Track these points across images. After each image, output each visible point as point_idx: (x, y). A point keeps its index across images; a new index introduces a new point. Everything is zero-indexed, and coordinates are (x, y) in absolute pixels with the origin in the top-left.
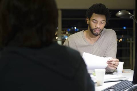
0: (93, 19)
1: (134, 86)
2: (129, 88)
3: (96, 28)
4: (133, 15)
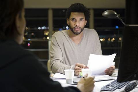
0: (72, 17)
1: (130, 83)
2: (126, 85)
3: (76, 27)
4: (119, 15)
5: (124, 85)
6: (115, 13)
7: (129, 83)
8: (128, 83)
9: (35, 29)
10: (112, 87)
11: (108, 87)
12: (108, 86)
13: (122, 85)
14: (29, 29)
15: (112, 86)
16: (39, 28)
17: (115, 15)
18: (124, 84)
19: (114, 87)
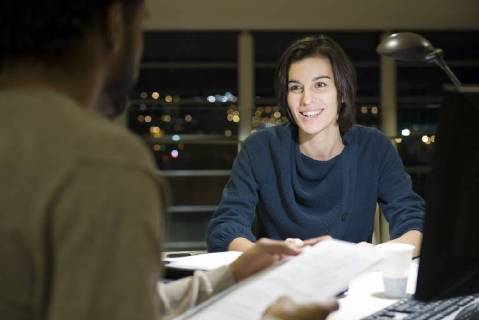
4: (439, 51)
5: (452, 308)
6: (426, 44)
7: (472, 300)
8: (469, 302)
9: (198, 100)
10: (405, 315)
11: (391, 314)
12: (390, 311)
13: (442, 311)
14: (177, 100)
15: (404, 312)
16: (212, 99)
17: (426, 51)
18: (453, 304)
19: (412, 315)
